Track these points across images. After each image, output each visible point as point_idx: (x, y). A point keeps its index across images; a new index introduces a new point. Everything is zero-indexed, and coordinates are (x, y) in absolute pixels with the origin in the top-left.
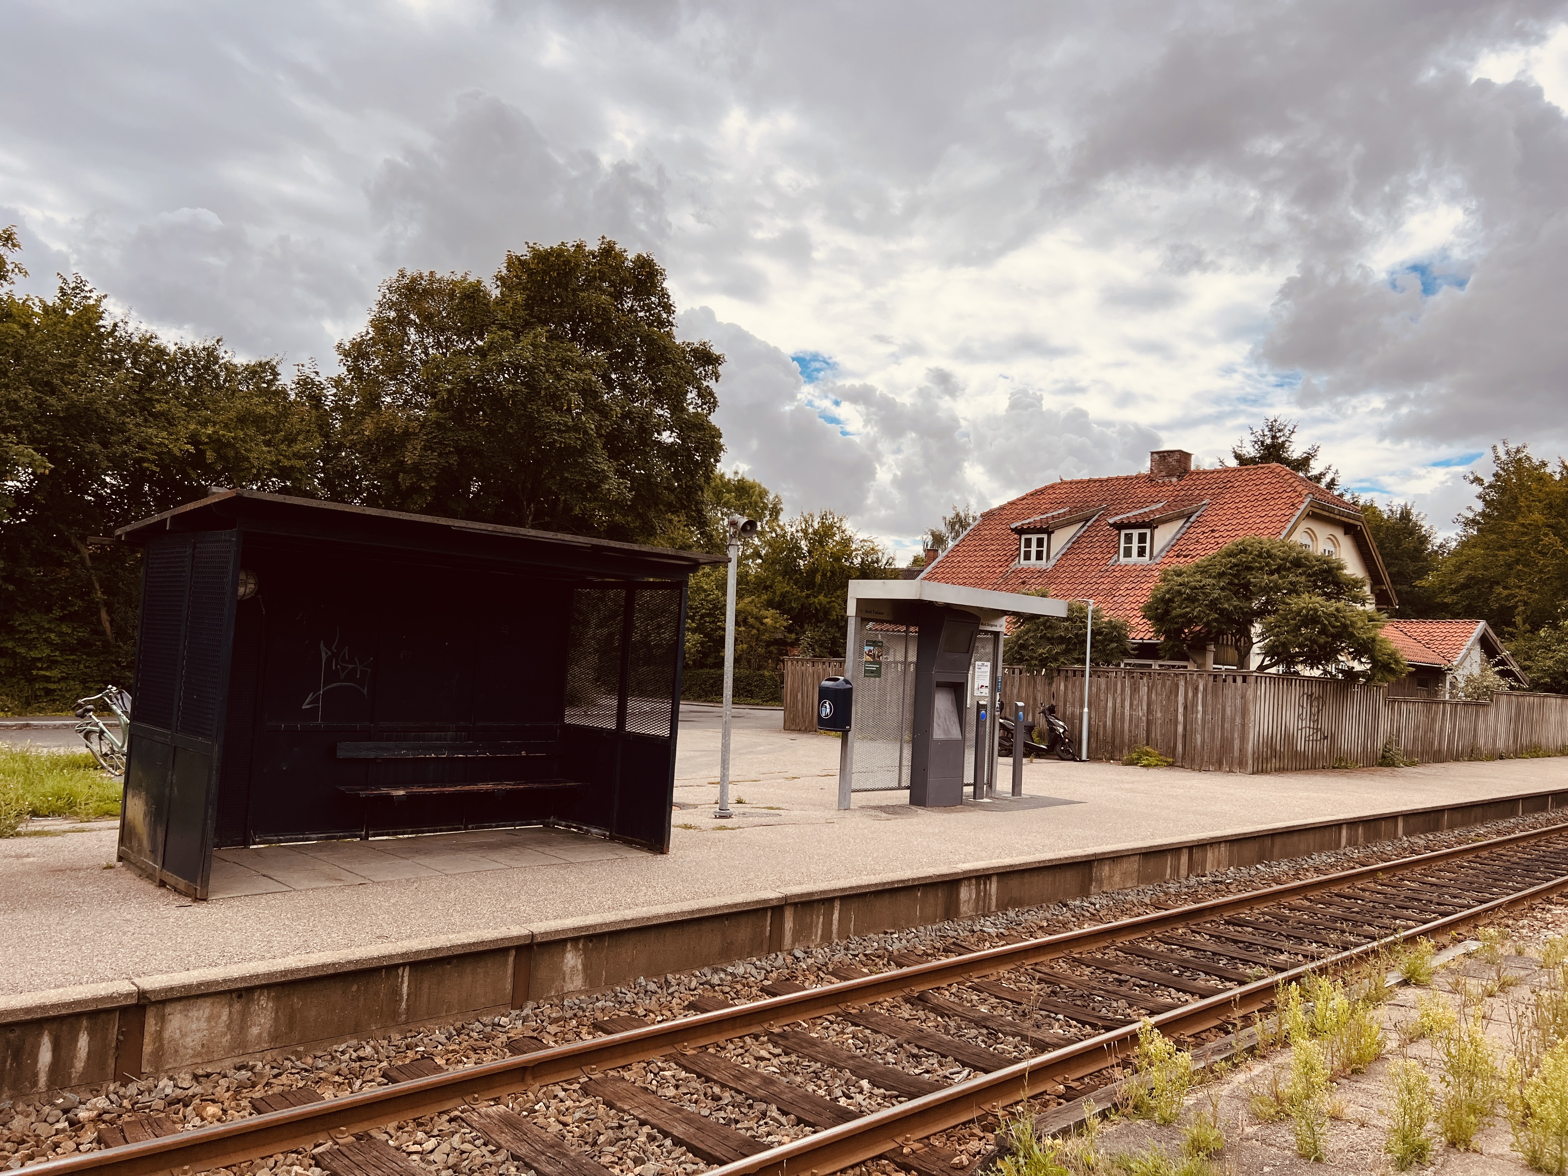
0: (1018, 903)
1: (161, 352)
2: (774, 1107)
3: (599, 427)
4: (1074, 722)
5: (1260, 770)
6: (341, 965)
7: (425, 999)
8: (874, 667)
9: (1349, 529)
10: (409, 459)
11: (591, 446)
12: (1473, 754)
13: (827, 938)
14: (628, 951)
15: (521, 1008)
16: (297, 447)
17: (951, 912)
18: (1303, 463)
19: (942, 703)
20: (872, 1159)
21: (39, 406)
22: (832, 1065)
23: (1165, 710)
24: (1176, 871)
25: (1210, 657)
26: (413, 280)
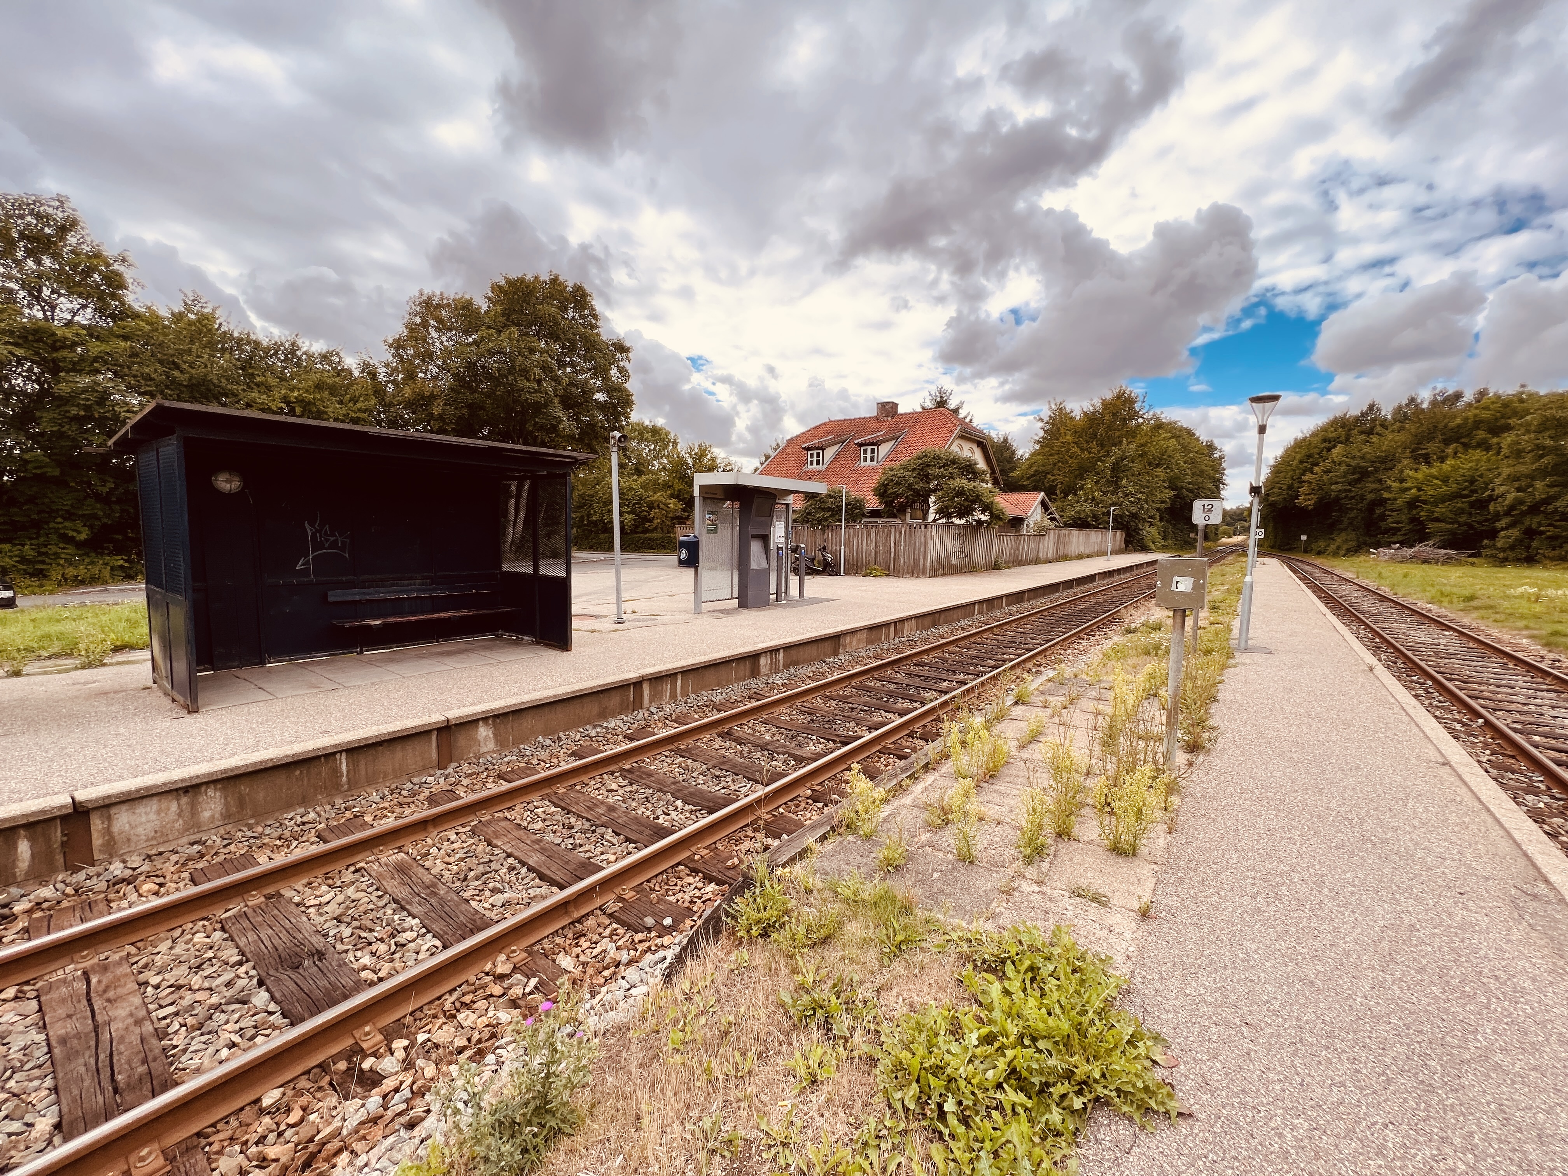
0: (795, 663)
1: (257, 344)
2: (610, 830)
3: (555, 391)
4: (836, 555)
5: (933, 575)
6: (278, 759)
7: (363, 773)
8: (713, 527)
9: (980, 444)
10: (436, 411)
11: (551, 402)
12: (1037, 561)
13: (673, 697)
14: (528, 722)
15: (446, 768)
16: (359, 405)
17: (755, 672)
18: (956, 411)
19: (756, 547)
20: (672, 867)
21: (168, 377)
22: (660, 790)
23: (884, 545)
24: (888, 636)
25: (908, 515)
26: (429, 298)
